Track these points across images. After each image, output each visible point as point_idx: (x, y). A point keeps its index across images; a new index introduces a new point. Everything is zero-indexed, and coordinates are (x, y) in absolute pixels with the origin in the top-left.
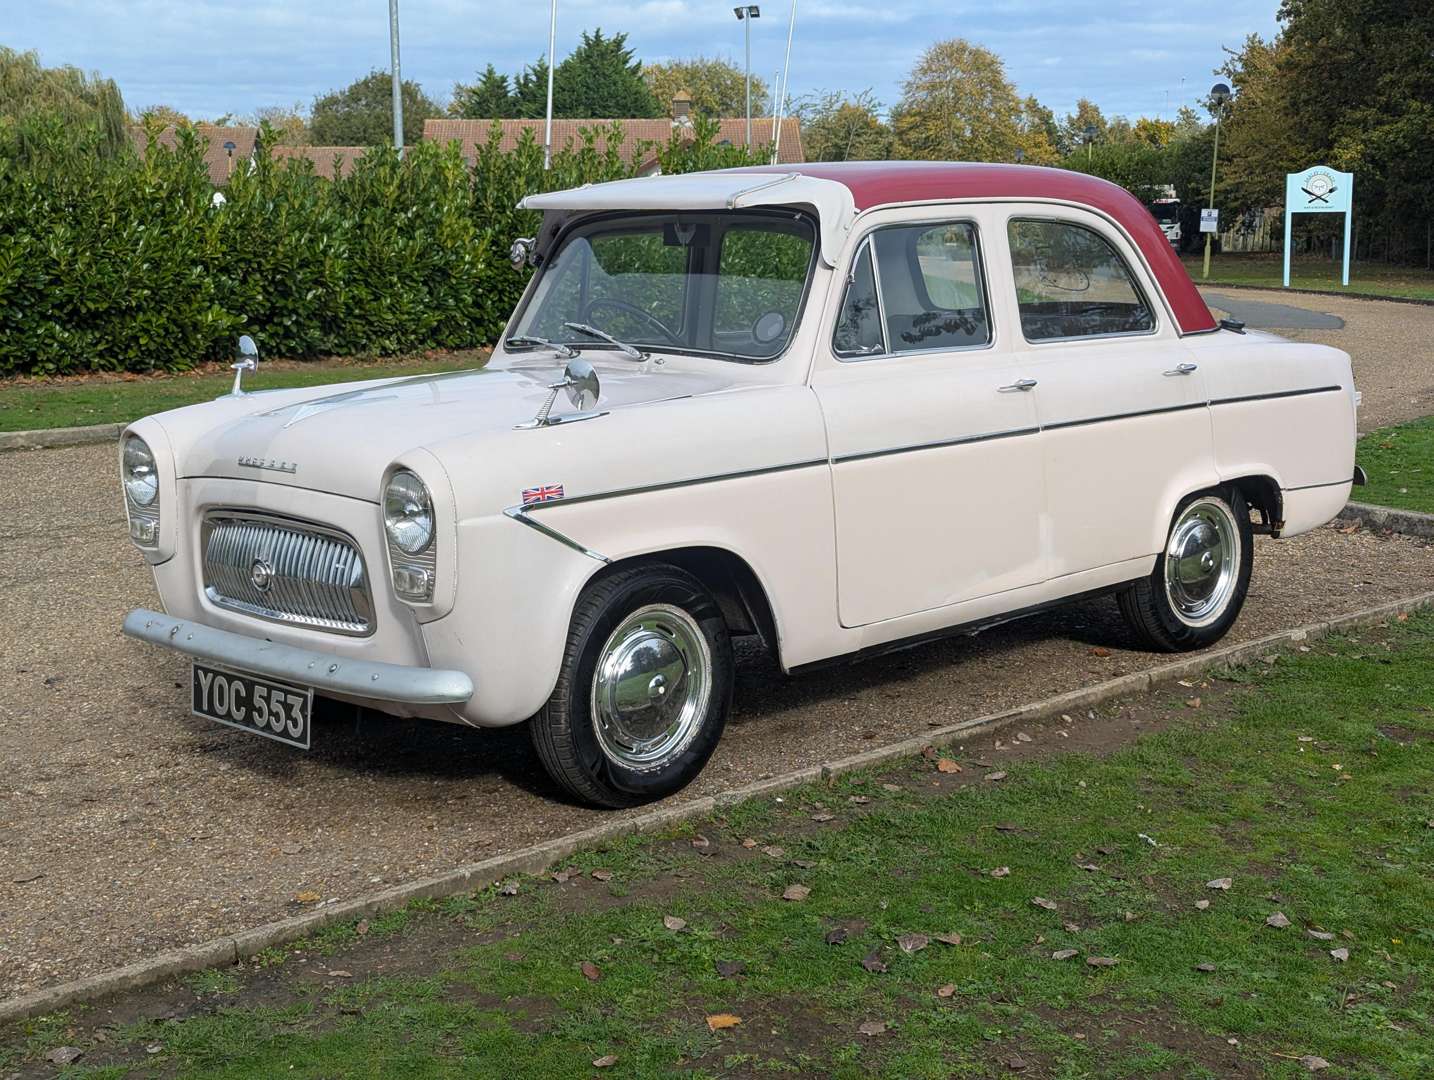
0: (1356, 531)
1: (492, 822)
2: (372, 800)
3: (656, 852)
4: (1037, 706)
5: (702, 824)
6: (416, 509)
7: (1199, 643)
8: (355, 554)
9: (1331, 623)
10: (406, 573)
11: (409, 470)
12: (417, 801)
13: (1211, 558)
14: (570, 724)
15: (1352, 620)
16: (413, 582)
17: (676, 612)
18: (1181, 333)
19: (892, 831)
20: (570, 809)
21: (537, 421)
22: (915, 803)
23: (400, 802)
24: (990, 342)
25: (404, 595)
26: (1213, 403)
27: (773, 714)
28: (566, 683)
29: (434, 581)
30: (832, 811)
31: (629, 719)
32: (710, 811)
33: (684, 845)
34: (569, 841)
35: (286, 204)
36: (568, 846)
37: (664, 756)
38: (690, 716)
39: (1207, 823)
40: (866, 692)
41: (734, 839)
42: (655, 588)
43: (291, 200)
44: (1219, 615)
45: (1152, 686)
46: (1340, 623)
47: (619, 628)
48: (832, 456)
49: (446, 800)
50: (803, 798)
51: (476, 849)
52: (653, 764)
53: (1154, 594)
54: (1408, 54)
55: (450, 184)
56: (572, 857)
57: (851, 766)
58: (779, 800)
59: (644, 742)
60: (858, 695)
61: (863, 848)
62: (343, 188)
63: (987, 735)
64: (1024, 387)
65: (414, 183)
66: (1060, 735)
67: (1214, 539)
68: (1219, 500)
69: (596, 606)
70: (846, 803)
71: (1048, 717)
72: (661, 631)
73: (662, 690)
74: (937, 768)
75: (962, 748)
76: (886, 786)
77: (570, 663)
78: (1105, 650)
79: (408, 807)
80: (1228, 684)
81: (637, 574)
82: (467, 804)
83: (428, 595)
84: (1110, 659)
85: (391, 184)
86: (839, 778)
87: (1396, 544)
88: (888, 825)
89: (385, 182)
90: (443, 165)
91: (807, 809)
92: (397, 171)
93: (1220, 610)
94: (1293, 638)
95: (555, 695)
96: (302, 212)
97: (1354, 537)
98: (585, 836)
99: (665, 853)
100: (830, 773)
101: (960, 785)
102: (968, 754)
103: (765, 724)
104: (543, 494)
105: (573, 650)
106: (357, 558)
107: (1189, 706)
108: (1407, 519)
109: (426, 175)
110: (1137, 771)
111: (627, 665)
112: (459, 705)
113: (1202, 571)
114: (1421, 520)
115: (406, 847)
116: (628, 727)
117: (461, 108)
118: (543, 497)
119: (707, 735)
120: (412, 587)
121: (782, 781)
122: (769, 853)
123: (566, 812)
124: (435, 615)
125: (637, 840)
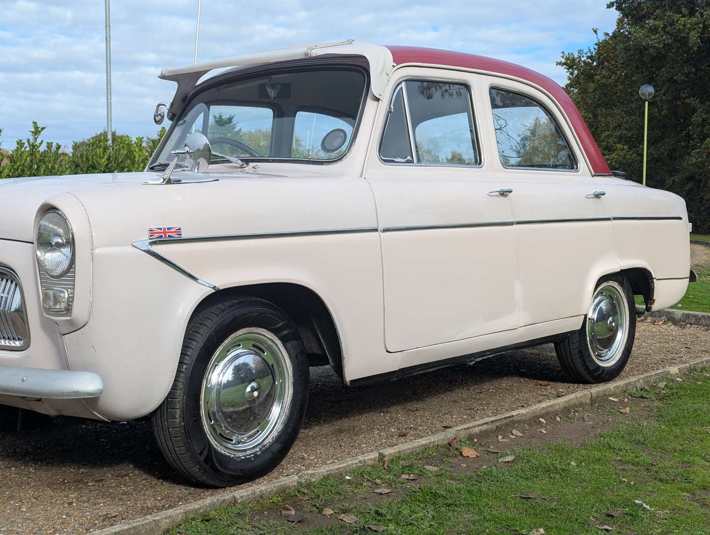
0: (664, 324)
1: (121, 499)
2: (29, 483)
3: (251, 520)
4: (523, 411)
5: (288, 497)
6: (60, 241)
7: (607, 377)
8: (16, 285)
9: (692, 364)
10: (51, 292)
11: (58, 210)
12: (64, 483)
13: (613, 321)
14: (183, 418)
15: (702, 362)
16: (56, 300)
17: (267, 335)
18: (593, 173)
19: (440, 501)
20: (183, 488)
21: (162, 180)
22: (452, 479)
23: (50, 485)
24: (480, 164)
25: (48, 310)
26: (615, 219)
27: (332, 422)
28: (180, 385)
29: (73, 298)
30: (390, 485)
31: (231, 417)
32: (295, 486)
33: (275, 514)
34: (178, 512)
35: (44, 165)
36: (177, 515)
37: (256, 446)
38: (278, 414)
39: (680, 492)
40: (394, 408)
41: (314, 508)
42: (252, 315)
43: (47, 164)
44: (617, 359)
45: (593, 401)
46: (696, 364)
47: (224, 344)
48: (381, 227)
49: (87, 482)
50: (365, 476)
51: (104, 520)
52: (248, 452)
53: (580, 343)
54: (616, 122)
55: (136, 160)
56: (181, 525)
57: (400, 452)
58: (348, 478)
59: (241, 434)
60: (389, 410)
61: (421, 514)
62: (77, 160)
63: (491, 431)
64: (503, 193)
65: (116, 158)
66: (541, 432)
67: (614, 310)
68: (616, 283)
69: (206, 325)
70: (400, 480)
71: (530, 420)
72: (255, 349)
73: (256, 394)
74: (461, 454)
75: (476, 440)
76: (426, 467)
77: (184, 369)
78: (546, 382)
79: (55, 489)
80: (641, 400)
81: (238, 304)
82: (103, 485)
83: (68, 310)
84: (551, 388)
85: (103, 158)
86: (392, 461)
87: (690, 330)
88: (436, 495)
89: (100, 156)
90: (133, 149)
91: (370, 484)
92: (107, 151)
93: (618, 357)
94: (671, 372)
95: (171, 395)
96: (53, 170)
97: (665, 326)
98: (192, 508)
99: (259, 520)
100: (384, 457)
101: (482, 466)
102: (480, 444)
103: (326, 428)
104: (165, 233)
105: (187, 360)
106: (18, 287)
107: (622, 413)
108: (694, 316)
109: (123, 153)
110: (609, 454)
111: (229, 376)
112: (92, 400)
113: (609, 330)
114: (703, 316)
115: (47, 519)
116: (229, 424)
117: (149, 148)
118: (165, 235)
119: (289, 430)
120: (55, 304)
121: (350, 463)
122: (344, 519)
123: (180, 490)
124: (75, 327)
125: (235, 510)
